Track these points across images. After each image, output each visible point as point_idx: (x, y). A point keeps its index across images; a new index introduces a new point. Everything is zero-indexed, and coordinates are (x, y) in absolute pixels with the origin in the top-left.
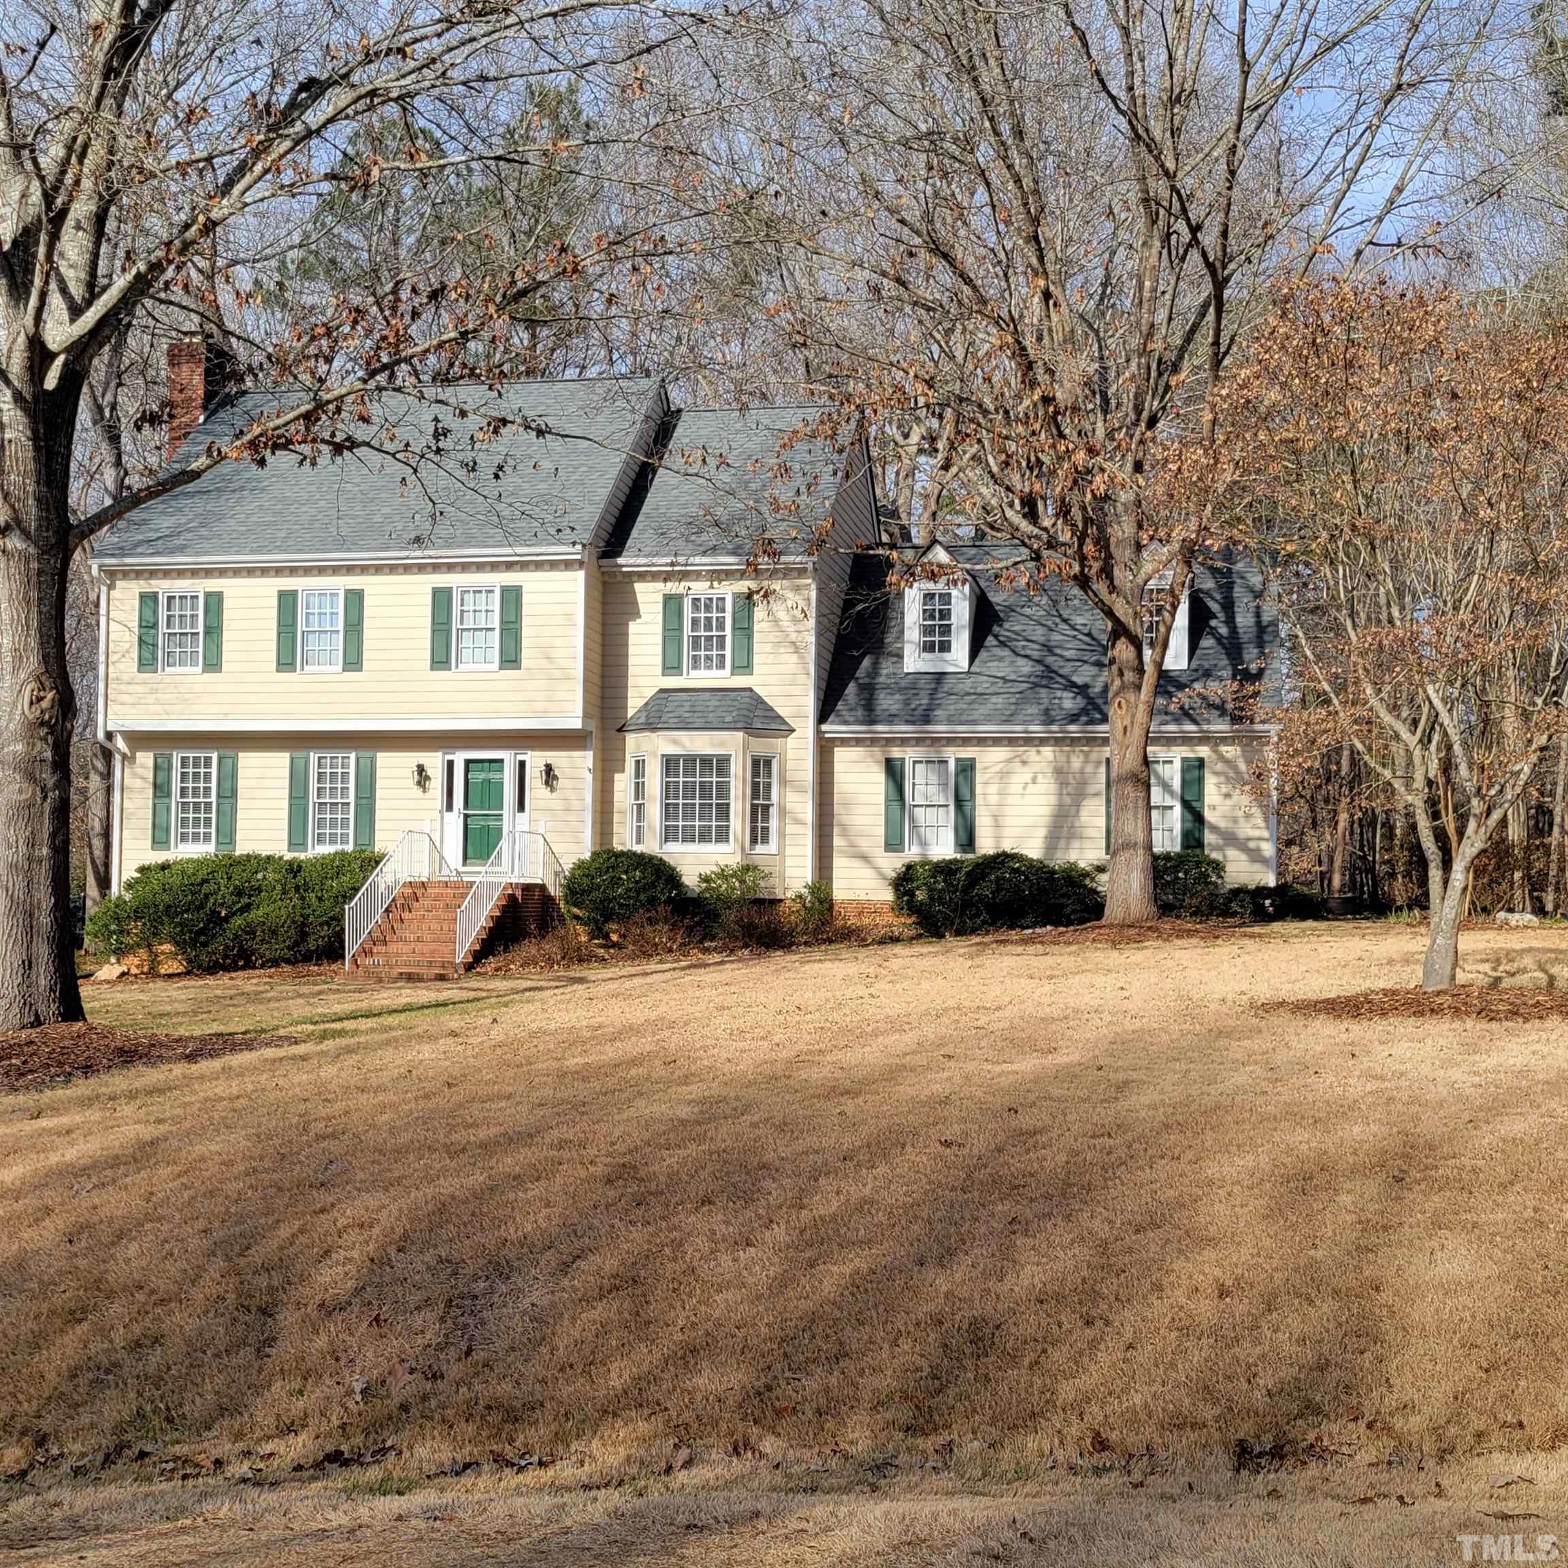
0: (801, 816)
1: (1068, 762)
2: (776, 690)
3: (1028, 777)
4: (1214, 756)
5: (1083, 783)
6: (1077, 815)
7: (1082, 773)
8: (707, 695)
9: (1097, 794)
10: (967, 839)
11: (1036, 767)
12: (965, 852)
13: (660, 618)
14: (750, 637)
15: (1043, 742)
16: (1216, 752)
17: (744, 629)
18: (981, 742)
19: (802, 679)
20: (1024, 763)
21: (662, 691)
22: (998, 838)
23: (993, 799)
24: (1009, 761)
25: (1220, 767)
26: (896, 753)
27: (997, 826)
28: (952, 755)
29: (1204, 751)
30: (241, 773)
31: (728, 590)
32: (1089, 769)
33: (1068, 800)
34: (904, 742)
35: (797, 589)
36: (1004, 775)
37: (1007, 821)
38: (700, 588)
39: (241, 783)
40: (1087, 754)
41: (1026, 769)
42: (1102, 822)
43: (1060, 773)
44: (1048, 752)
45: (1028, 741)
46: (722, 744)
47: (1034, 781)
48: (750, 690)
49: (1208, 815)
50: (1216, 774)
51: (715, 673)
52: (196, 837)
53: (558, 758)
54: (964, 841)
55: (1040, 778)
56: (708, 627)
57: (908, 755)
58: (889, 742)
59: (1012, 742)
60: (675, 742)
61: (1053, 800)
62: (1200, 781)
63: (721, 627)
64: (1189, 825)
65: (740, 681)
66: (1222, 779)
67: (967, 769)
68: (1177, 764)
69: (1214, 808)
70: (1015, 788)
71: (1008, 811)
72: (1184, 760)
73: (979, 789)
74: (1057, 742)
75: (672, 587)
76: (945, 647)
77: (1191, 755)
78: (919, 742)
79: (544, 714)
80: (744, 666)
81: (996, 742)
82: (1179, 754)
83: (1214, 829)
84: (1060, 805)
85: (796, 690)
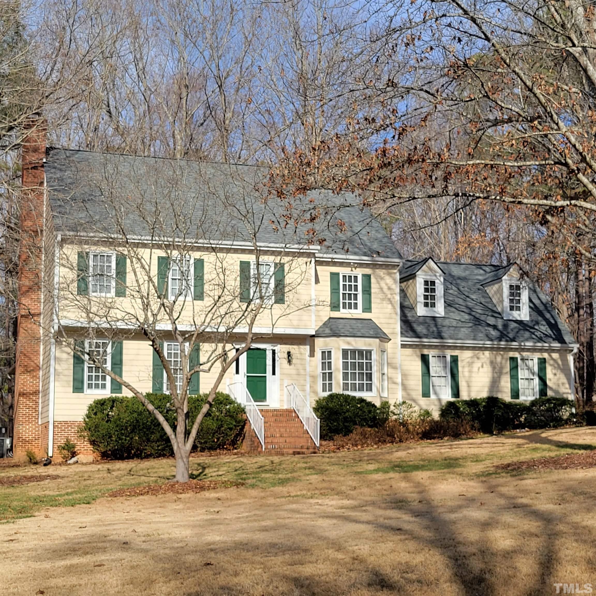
0: (395, 380)
1: (496, 358)
2: (383, 321)
3: (480, 365)
4: (549, 358)
5: (501, 368)
6: (499, 382)
7: (501, 363)
8: (354, 322)
9: (507, 373)
10: (456, 392)
11: (483, 361)
12: (456, 397)
13: (329, 283)
14: (370, 294)
15: (486, 349)
16: (550, 356)
17: (367, 291)
18: (462, 348)
19: (394, 316)
20: (478, 358)
21: (330, 318)
22: (469, 391)
23: (467, 374)
24: (472, 357)
25: (552, 362)
26: (426, 352)
27: (469, 386)
28: (449, 353)
29: (546, 355)
30: (124, 351)
31: (359, 272)
32: (504, 362)
33: (496, 375)
34: (430, 347)
35: (389, 274)
36: (471, 364)
37: (473, 384)
38: (346, 271)
39: (124, 357)
40: (502, 355)
41: (479, 361)
42: (509, 385)
43: (492, 363)
44: (487, 353)
45: (480, 349)
46: (370, 345)
47: (482, 367)
48: (371, 320)
49: (548, 382)
50: (551, 365)
51: (353, 311)
52: (97, 386)
53: (294, 349)
54: (456, 393)
55: (485, 365)
56: (350, 289)
57: (431, 353)
58: (424, 346)
59: (474, 348)
60: (349, 343)
61: (490, 375)
62: (545, 368)
63: (356, 289)
64: (542, 387)
65: (366, 316)
66: (553, 367)
67: (455, 360)
68: (536, 361)
69: (550, 380)
70: (475, 369)
71: (473, 379)
72: (539, 359)
73: (460, 369)
74: (491, 349)
75: (335, 269)
76: (433, 305)
77: (541, 357)
78: (436, 347)
79: (298, 327)
80: (367, 308)
81: (468, 348)
82: (536, 356)
83: (551, 389)
84: (493, 378)
85: (392, 321)
